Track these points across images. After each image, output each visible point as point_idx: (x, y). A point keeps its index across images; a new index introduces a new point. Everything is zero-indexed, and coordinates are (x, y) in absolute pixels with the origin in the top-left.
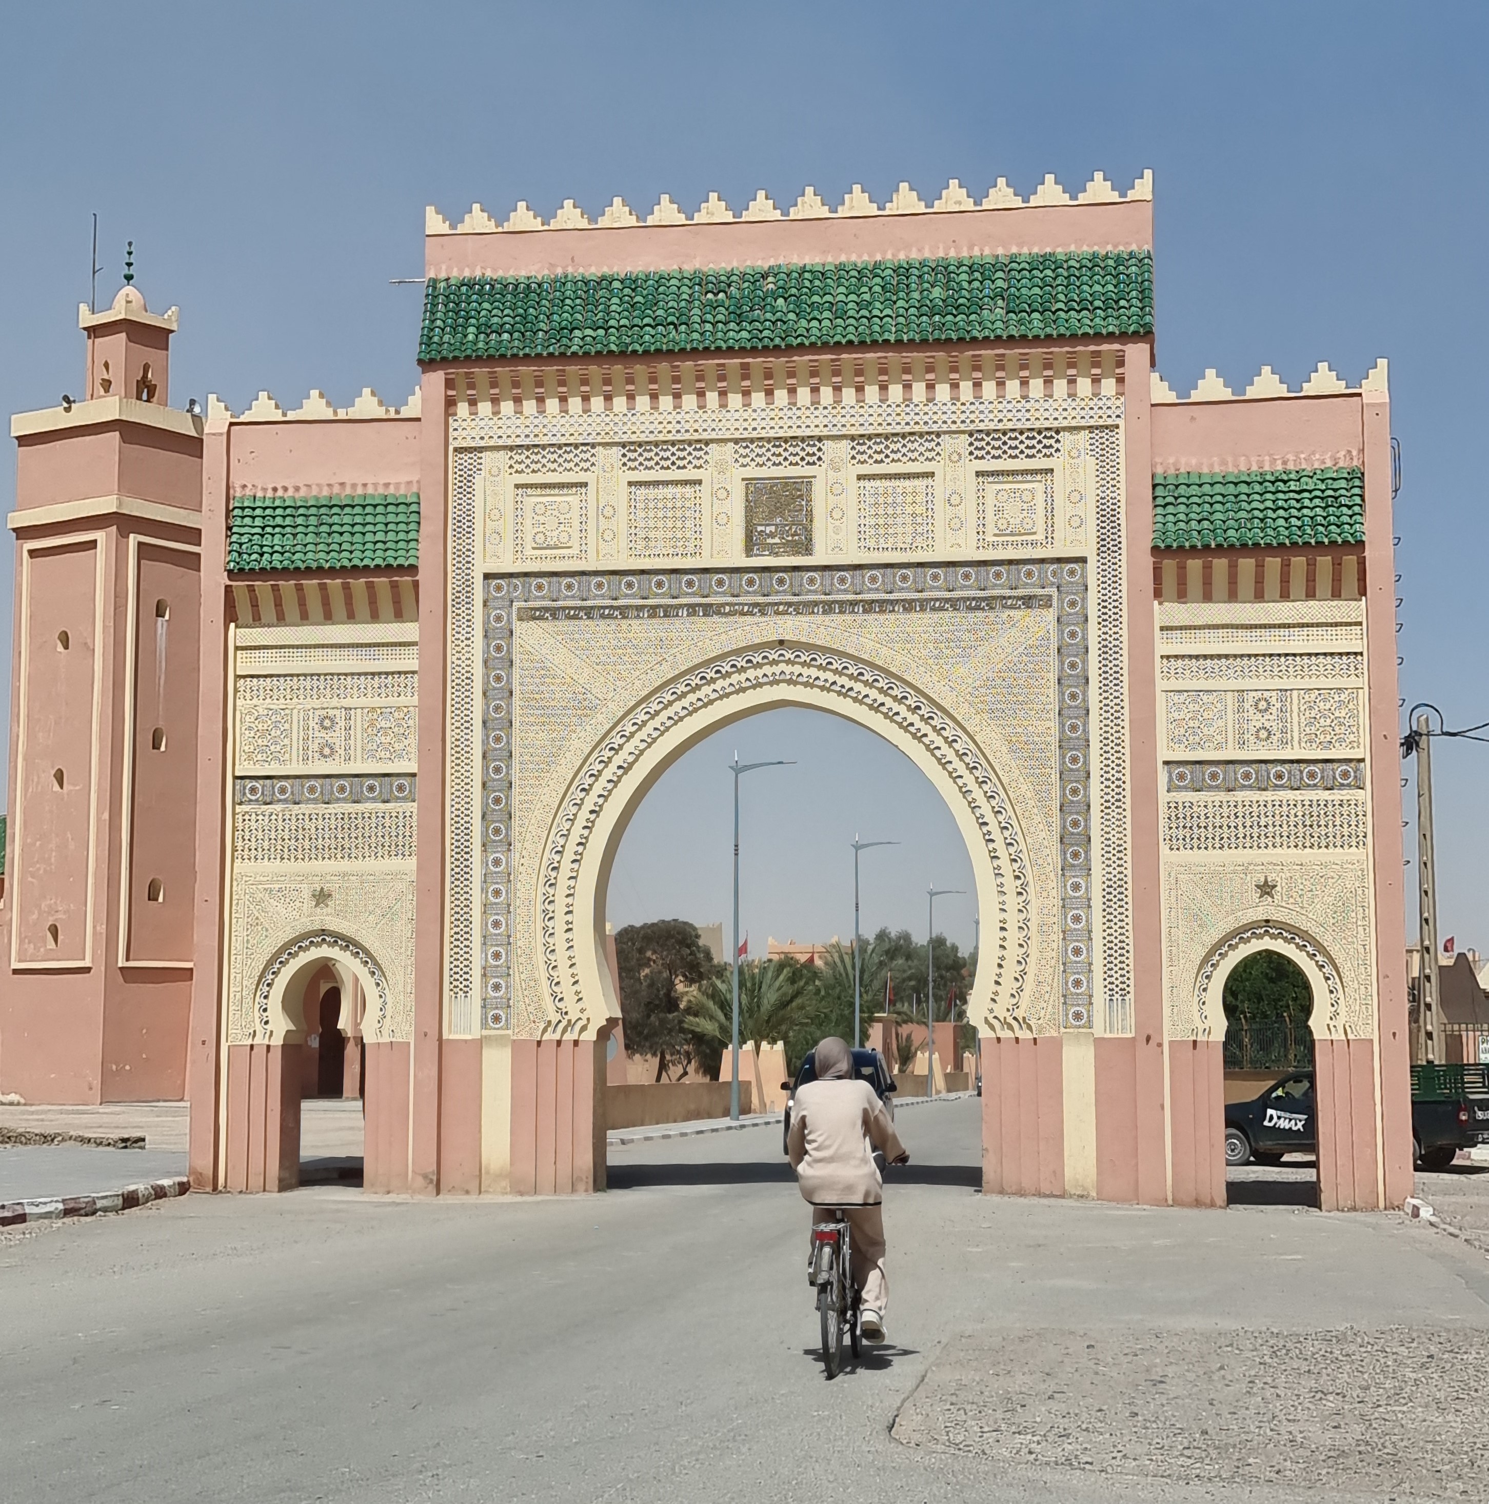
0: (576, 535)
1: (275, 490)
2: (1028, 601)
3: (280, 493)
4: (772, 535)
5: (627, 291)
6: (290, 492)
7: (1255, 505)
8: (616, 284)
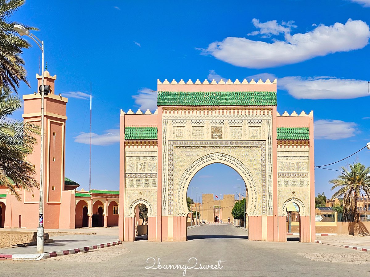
0: (184, 135)
1: (132, 126)
2: (257, 147)
3: (133, 126)
4: (216, 135)
5: (192, 95)
6: (135, 126)
7: (292, 133)
8: (190, 94)
